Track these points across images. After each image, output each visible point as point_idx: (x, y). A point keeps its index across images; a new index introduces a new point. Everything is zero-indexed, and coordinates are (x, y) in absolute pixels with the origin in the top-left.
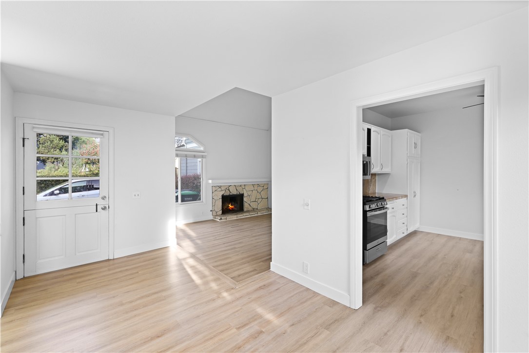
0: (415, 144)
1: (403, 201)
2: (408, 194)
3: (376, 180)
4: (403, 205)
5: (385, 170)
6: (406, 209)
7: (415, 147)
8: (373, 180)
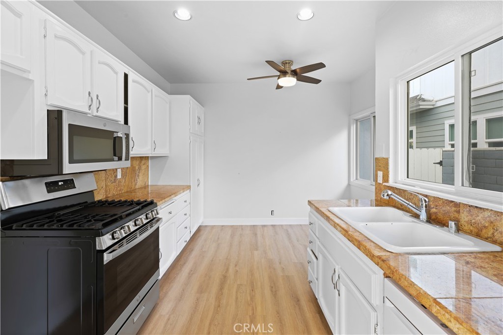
0: (199, 118)
1: (184, 196)
2: (191, 185)
3: (148, 166)
4: (185, 202)
5: (158, 152)
6: (189, 205)
7: (199, 123)
8: (143, 167)
